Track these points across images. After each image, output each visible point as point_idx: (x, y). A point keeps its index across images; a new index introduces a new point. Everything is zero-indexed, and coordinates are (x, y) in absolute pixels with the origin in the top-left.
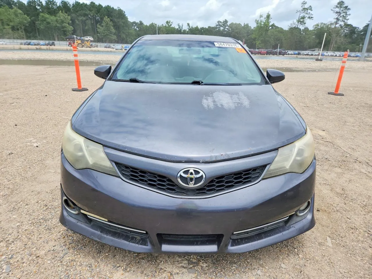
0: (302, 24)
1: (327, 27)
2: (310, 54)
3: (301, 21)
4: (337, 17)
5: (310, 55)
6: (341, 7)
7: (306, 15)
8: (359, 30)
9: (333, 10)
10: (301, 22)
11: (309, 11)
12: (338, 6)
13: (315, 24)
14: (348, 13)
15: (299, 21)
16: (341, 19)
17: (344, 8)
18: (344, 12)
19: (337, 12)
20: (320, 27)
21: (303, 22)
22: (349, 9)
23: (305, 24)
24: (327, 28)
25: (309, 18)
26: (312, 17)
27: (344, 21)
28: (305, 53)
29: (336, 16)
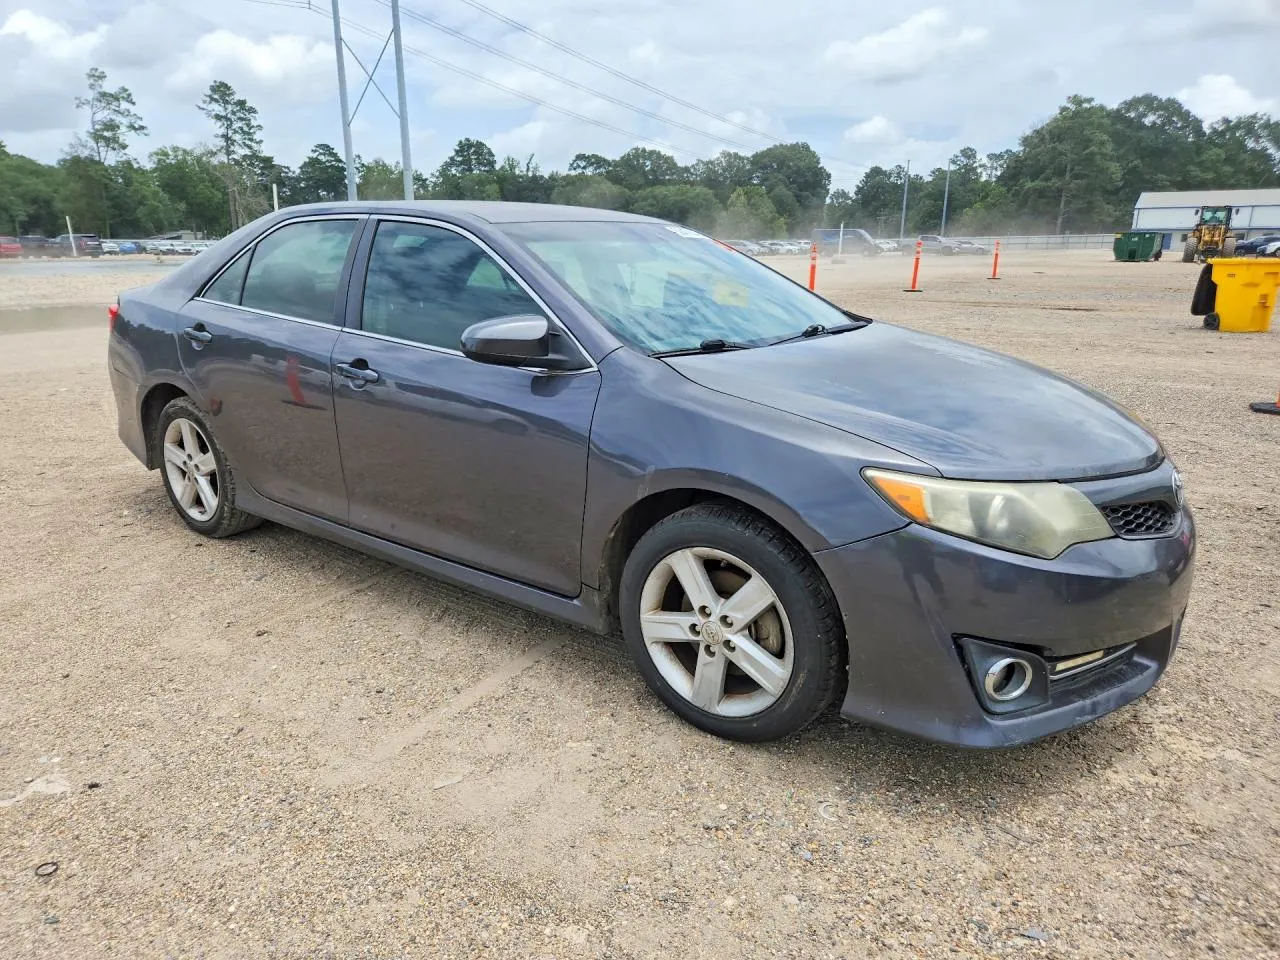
0: (114, 149)
1: (199, 160)
2: (179, 249)
3: (107, 134)
4: (223, 131)
5: (180, 253)
6: (226, 102)
7: (118, 119)
8: (290, 174)
9: (203, 109)
10: (107, 140)
11: (124, 105)
12: (216, 97)
13: (155, 150)
14: (254, 123)
15: (97, 137)
16: (237, 137)
17: (235, 103)
18: (241, 119)
19: (218, 117)
20: (173, 162)
21: (115, 140)
22: (252, 110)
23: (124, 147)
24: (198, 163)
25: (132, 127)
26: (142, 128)
27: (250, 147)
28: (164, 248)
29: (219, 128)
